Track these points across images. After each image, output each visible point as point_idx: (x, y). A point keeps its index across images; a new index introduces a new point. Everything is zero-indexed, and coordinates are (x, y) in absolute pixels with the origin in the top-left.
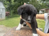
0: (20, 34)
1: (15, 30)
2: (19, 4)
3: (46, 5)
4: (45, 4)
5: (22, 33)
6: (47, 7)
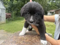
0: (25, 41)
1: (18, 36)
2: (23, 3)
3: (56, 5)
4: (54, 4)
5: (27, 39)
6: (57, 8)
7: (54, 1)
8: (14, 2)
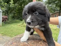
7: (50, 5)
8: (11, 5)
